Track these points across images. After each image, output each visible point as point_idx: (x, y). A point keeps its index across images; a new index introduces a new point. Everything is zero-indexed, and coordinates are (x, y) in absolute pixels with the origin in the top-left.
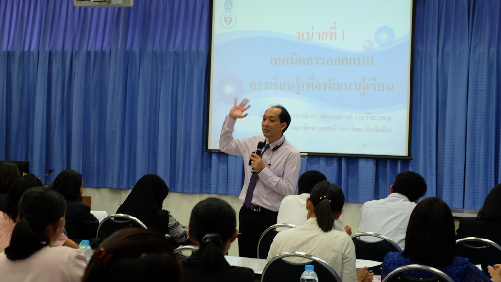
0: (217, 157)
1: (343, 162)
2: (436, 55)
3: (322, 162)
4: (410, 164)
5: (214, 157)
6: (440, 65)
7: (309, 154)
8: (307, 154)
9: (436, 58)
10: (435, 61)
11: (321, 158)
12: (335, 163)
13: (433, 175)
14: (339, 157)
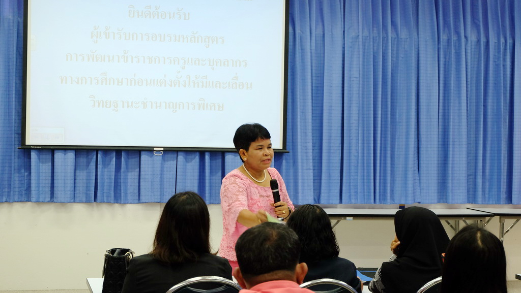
0: (37, 155)
1: (207, 157)
2: (309, 37)
3: (181, 157)
4: (284, 157)
5: (34, 155)
6: (313, 48)
7: (165, 149)
8: (162, 149)
9: (309, 40)
10: (308, 44)
11: (179, 153)
12: (197, 159)
13: (310, 169)
14: (201, 152)
